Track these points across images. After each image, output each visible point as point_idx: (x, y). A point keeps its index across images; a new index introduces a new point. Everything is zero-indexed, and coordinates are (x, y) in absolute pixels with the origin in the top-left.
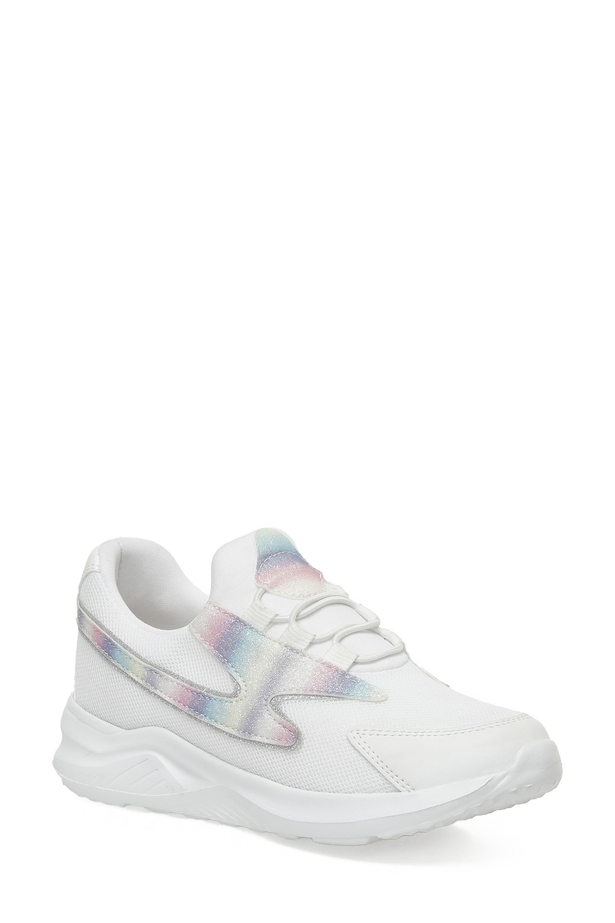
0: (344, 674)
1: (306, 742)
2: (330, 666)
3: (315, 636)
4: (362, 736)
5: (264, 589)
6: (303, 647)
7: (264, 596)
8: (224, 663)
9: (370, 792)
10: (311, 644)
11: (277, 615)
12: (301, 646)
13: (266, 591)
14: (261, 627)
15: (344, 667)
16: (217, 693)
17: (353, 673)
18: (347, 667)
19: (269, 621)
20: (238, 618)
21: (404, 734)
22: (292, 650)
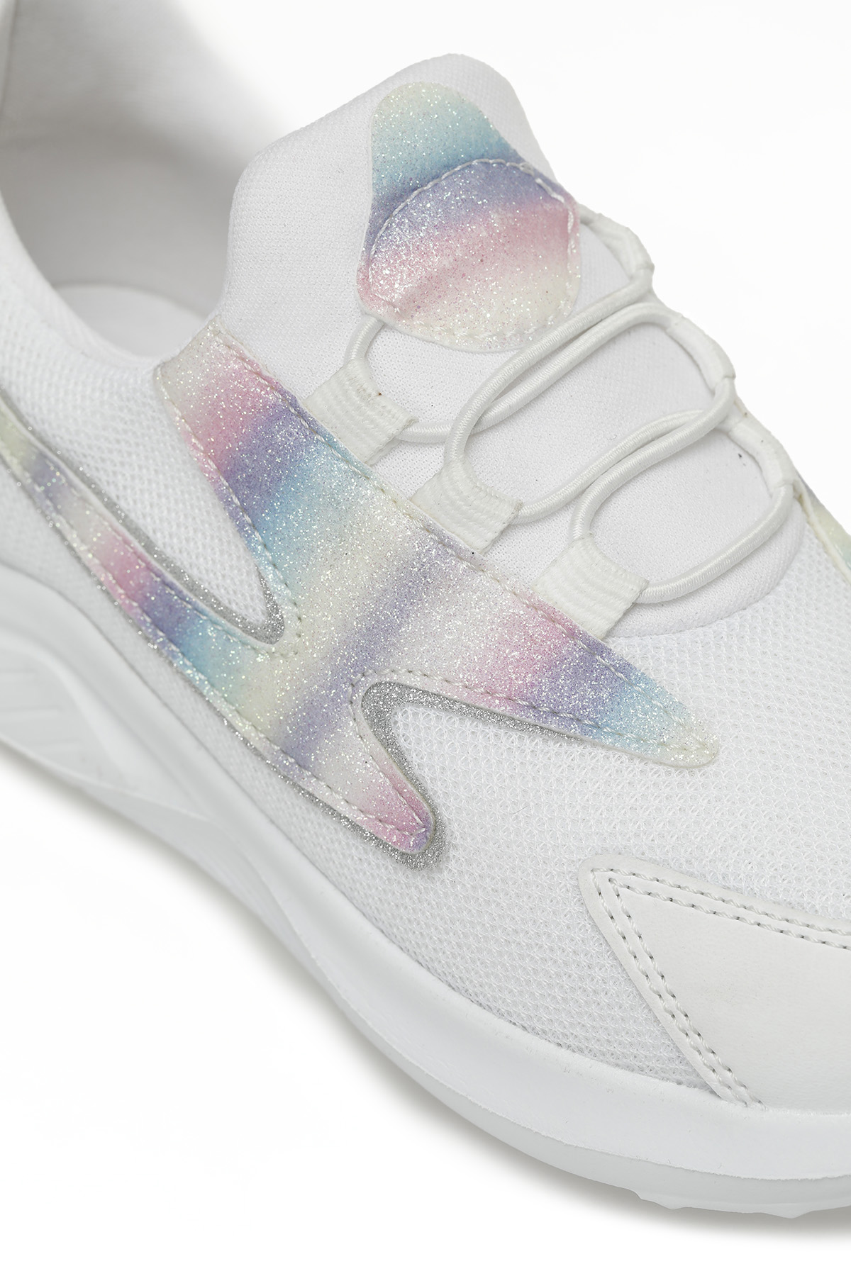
0: (595, 648)
1: (456, 859)
2: (552, 617)
3: (520, 506)
4: (623, 891)
5: (379, 321)
6: (480, 543)
7: (379, 340)
8: (241, 528)
9: (629, 1068)
10: (509, 528)
11: (412, 422)
12: (471, 538)
13: (383, 326)
14: (359, 449)
15: (594, 622)
16: (226, 614)
17: (620, 647)
18: (604, 626)
19: (384, 439)
20: (294, 404)
21: (751, 917)
22: (444, 542)
